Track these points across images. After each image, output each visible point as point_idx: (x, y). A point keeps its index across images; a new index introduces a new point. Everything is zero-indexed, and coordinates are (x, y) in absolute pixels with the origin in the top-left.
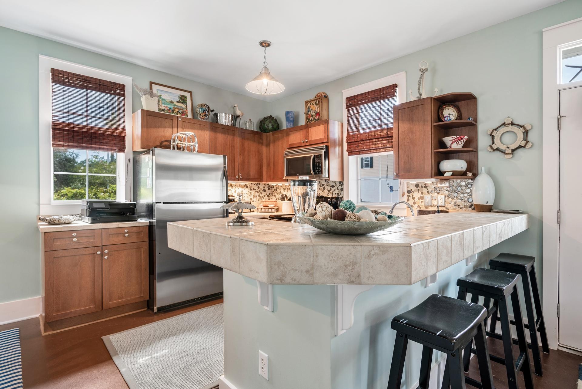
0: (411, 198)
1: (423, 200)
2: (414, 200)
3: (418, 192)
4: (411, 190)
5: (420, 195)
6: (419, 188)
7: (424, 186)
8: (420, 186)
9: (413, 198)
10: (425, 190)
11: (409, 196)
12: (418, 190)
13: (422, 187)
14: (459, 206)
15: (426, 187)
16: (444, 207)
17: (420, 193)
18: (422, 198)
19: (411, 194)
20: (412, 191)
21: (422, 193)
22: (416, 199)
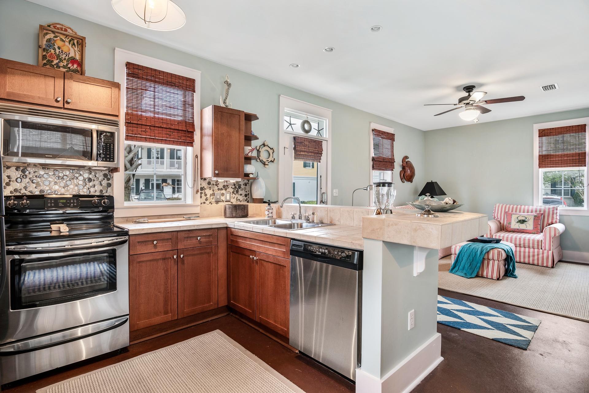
0: (203, 195)
1: (214, 197)
2: (206, 197)
3: (210, 189)
4: (204, 187)
5: (211, 192)
6: (210, 186)
7: (215, 183)
8: (212, 183)
9: (206, 195)
10: (216, 188)
11: (201, 193)
12: (210, 187)
13: (213, 185)
14: (239, 200)
15: (216, 185)
16: (230, 201)
17: (212, 190)
18: (213, 194)
19: (203, 191)
20: (205, 189)
21: (213, 190)
22: (208, 196)
